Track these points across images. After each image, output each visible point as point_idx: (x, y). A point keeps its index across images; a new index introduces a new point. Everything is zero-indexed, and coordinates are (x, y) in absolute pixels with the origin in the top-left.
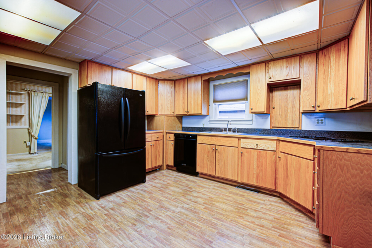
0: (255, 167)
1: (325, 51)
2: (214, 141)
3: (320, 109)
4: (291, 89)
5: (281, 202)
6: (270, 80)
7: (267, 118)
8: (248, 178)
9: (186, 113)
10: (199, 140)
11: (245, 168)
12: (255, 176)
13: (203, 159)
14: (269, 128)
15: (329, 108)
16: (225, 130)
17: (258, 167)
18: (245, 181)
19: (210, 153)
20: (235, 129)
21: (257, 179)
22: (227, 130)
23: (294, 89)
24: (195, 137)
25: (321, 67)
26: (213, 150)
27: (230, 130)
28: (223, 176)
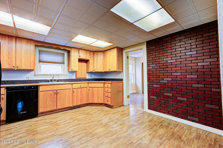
0: (80, 96)
1: (96, 53)
2: (55, 88)
3: (95, 71)
4: (83, 62)
5: (89, 106)
6: (80, 57)
7: (74, 74)
8: (77, 102)
9: (13, 68)
10: (41, 89)
11: (75, 98)
12: (80, 100)
13: (46, 102)
14: (75, 78)
15: (98, 71)
16: (51, 81)
17: (81, 96)
18: (75, 105)
19: (52, 96)
20: (58, 80)
21: (81, 101)
22: (53, 80)
23: (84, 62)
24: (37, 87)
25: (95, 58)
26: (55, 93)
27: (55, 80)
28: (62, 107)
